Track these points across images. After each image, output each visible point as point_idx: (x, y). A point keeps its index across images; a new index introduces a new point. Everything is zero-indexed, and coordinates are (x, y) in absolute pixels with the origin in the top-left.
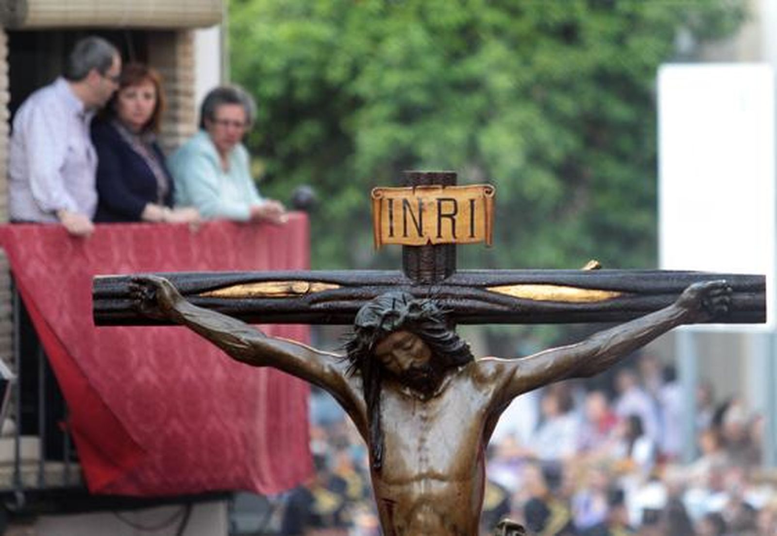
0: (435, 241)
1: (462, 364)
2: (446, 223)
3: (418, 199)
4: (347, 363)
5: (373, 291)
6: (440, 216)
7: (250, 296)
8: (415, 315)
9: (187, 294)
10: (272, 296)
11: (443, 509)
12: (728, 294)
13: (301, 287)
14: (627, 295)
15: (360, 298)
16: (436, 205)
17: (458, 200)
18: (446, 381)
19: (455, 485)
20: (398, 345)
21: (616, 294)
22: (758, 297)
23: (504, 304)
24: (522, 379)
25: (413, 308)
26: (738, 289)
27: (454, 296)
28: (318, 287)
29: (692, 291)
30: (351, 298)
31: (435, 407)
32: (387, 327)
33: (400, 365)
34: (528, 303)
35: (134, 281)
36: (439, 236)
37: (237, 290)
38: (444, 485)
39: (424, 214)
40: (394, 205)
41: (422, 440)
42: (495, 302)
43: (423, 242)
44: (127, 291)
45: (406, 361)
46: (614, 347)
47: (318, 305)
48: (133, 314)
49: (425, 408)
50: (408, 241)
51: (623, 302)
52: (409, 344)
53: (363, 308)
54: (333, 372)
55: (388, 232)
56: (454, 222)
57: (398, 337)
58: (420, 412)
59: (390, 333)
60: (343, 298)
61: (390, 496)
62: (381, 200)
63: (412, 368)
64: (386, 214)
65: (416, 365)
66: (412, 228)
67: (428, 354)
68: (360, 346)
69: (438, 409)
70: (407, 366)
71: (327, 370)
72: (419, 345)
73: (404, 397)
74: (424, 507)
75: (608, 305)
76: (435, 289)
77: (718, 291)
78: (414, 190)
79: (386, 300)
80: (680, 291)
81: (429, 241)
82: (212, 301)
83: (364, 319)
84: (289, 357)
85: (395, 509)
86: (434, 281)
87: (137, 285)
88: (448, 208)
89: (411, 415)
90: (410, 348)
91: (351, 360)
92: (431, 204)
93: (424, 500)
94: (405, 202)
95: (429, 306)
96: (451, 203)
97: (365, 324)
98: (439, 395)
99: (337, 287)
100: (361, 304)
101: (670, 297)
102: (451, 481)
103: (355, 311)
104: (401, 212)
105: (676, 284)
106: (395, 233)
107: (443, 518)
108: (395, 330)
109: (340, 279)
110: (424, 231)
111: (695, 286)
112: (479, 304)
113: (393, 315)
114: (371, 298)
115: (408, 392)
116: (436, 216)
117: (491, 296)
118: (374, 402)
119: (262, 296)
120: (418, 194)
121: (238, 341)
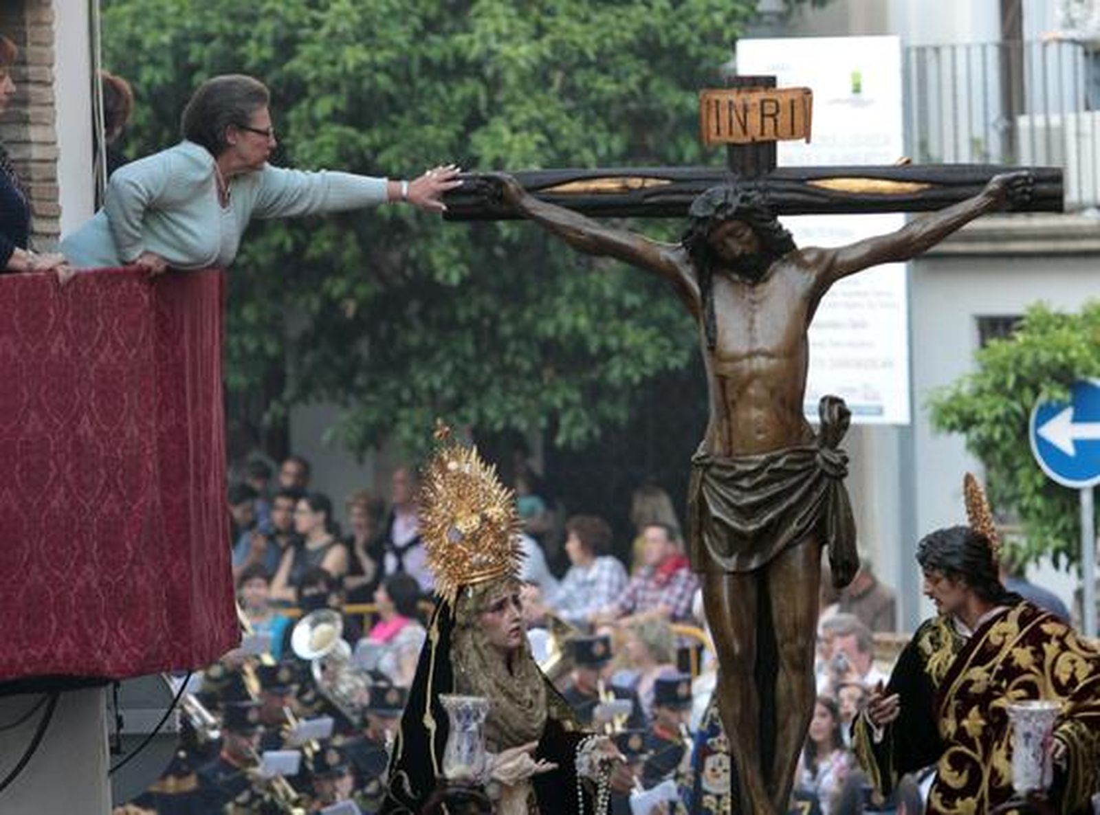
0: (759, 139)
1: (786, 252)
2: (769, 122)
3: (743, 100)
4: (683, 251)
5: (701, 186)
6: (763, 115)
7: (586, 192)
8: (745, 205)
9: (532, 190)
10: (608, 192)
11: (771, 383)
12: (1031, 185)
13: (636, 183)
14: (936, 186)
15: (690, 193)
16: (759, 107)
17: (780, 102)
18: (771, 268)
19: (784, 362)
20: (730, 234)
21: (926, 186)
22: (1057, 186)
23: (824, 196)
24: (843, 264)
25: (743, 199)
26: (1038, 180)
27: (776, 190)
28: (650, 183)
29: (996, 182)
30: (681, 192)
31: (762, 291)
32: (721, 216)
33: (732, 252)
34: (844, 195)
35: (483, 178)
36: (762, 134)
37: (575, 186)
38: (773, 362)
39: (748, 116)
40: (720, 106)
41: (752, 321)
42: (816, 194)
43: (748, 139)
44: (475, 187)
45: (737, 248)
46: (925, 235)
47: (652, 200)
48: (478, 210)
49: (754, 293)
50: (732, 140)
51: (933, 194)
52: (740, 232)
53: (696, 201)
54: (669, 262)
55: (714, 130)
56: (776, 121)
57: (729, 226)
58: (748, 296)
59: (723, 222)
60: (674, 193)
61: (724, 372)
62: (708, 103)
63: (743, 255)
64: (713, 115)
65: (747, 252)
66: (737, 127)
67: (755, 243)
68: (695, 234)
69: (766, 293)
70: (738, 253)
71: (662, 259)
72: (748, 233)
73: (733, 282)
74: (757, 382)
75: (920, 196)
76: (761, 184)
77: (1019, 182)
78: (739, 92)
79: (718, 192)
80: (985, 182)
81: (753, 139)
82: (553, 196)
83: (697, 210)
84: (627, 247)
85: (729, 383)
86: (757, 176)
87: (484, 182)
88: (770, 110)
89: (740, 299)
90: (739, 237)
91: (687, 248)
92: (754, 105)
93: (754, 376)
94: (731, 103)
95: (757, 197)
96: (773, 105)
97: (701, 214)
98: (766, 280)
99: (666, 182)
100: (692, 197)
101: (975, 189)
102: (779, 357)
103: (689, 204)
104: (727, 112)
105: (980, 176)
106: (722, 131)
107: (772, 392)
108: (729, 219)
109: (670, 175)
110: (748, 129)
111: (997, 177)
112: (800, 197)
113: (725, 206)
114: (699, 192)
115: (736, 277)
116: (759, 117)
117: (812, 190)
118: (707, 288)
119: (598, 192)
120: (743, 95)
121: (579, 232)
